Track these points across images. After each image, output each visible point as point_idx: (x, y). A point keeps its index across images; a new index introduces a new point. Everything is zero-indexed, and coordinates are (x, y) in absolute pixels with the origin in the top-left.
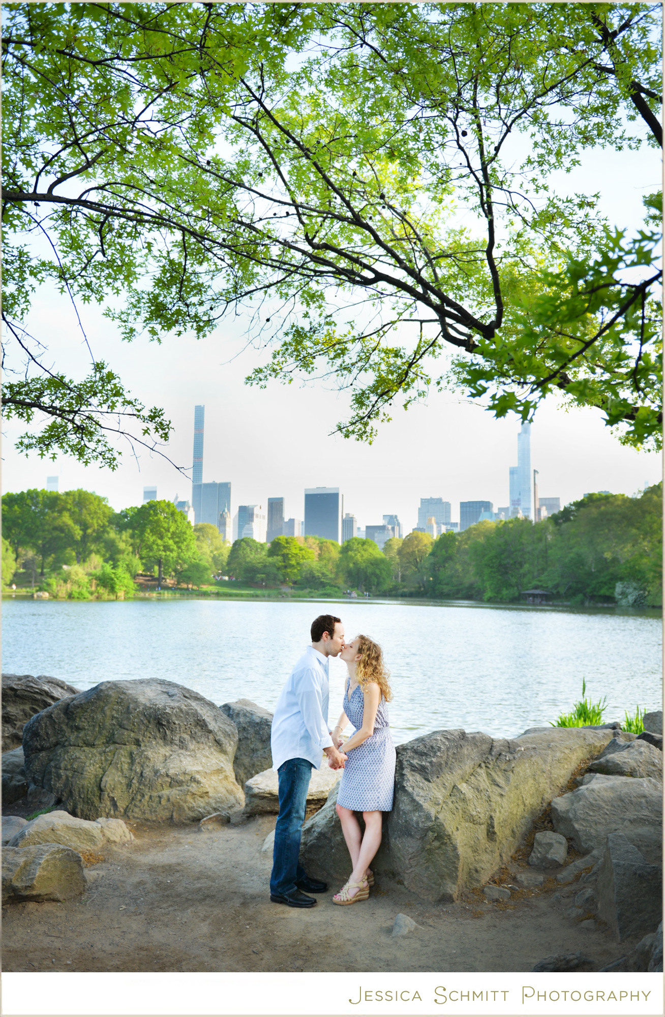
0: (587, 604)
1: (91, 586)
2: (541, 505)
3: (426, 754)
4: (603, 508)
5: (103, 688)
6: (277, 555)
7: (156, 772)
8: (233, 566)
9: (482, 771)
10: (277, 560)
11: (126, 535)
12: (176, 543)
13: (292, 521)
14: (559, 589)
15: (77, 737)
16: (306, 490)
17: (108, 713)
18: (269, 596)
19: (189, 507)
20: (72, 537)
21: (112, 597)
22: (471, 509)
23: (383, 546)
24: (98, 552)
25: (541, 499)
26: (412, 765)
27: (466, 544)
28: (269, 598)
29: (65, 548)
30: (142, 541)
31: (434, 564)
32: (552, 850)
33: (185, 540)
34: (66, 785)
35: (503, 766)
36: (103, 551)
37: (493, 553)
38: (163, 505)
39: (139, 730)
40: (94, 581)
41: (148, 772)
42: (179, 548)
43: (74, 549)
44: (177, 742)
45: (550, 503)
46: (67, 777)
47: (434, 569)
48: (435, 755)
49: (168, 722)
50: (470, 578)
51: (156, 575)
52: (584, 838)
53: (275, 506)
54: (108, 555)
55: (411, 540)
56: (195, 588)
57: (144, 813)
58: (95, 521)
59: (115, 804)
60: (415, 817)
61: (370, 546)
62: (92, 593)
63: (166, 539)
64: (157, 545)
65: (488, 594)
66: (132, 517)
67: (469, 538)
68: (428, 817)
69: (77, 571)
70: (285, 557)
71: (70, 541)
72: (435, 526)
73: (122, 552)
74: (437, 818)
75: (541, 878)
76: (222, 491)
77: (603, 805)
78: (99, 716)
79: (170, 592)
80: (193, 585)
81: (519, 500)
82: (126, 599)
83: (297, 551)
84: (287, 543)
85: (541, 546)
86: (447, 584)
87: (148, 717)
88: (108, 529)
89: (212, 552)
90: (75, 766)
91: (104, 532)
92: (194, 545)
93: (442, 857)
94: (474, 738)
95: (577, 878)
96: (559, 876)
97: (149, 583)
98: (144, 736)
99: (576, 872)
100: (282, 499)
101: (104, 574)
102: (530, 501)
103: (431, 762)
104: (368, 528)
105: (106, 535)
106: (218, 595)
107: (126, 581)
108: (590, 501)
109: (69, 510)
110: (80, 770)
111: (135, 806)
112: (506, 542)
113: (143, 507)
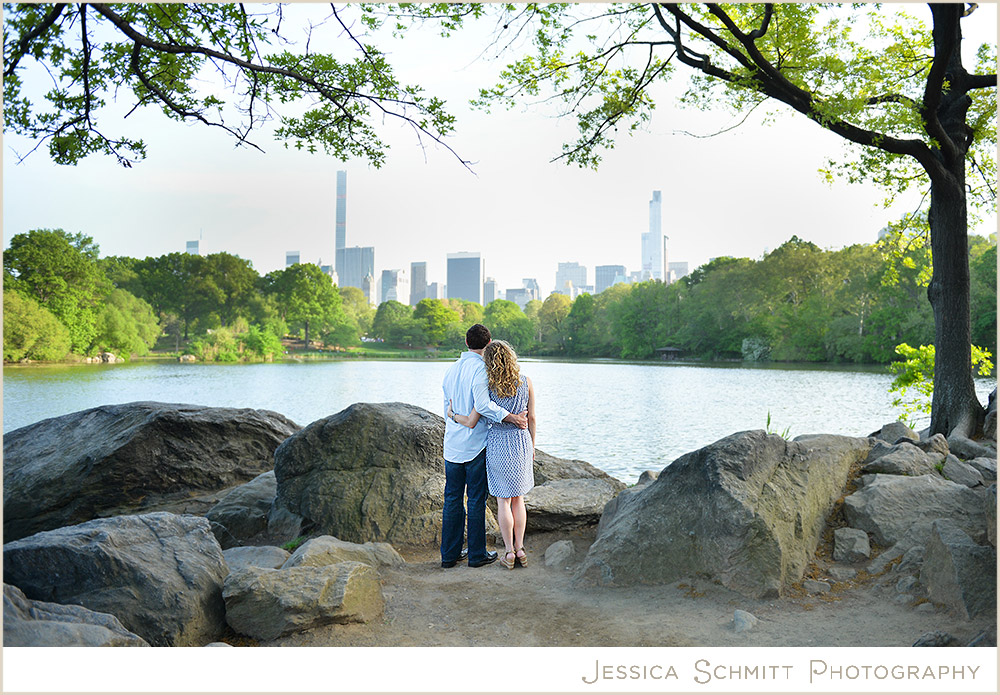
0: (716, 360)
1: (239, 349)
2: (671, 270)
3: (737, 453)
4: (731, 270)
5: (357, 409)
6: (423, 317)
7: (417, 495)
8: (379, 328)
9: (783, 471)
10: (423, 321)
11: (271, 299)
12: (322, 306)
13: (435, 285)
14: (691, 346)
15: (334, 460)
16: (448, 255)
17: (365, 434)
18: (416, 357)
19: (332, 272)
20: (216, 301)
21: (261, 359)
22: (604, 273)
23: (524, 308)
24: (243, 315)
25: (670, 263)
26: (725, 464)
27: (603, 305)
28: (415, 358)
29: (210, 312)
30: (288, 304)
31: (572, 324)
32: (856, 545)
33: (331, 303)
34: (325, 511)
35: (800, 467)
36: (248, 314)
37: (630, 313)
38: (309, 268)
39: (398, 451)
40: (242, 344)
41: (408, 495)
42: (326, 310)
43: (218, 313)
44: (434, 465)
45: (679, 267)
46: (326, 501)
47: (573, 329)
48: (746, 454)
49: (426, 443)
50: (609, 336)
51: (303, 337)
52: (885, 531)
53: (418, 271)
54: (253, 319)
55: (551, 301)
56: (342, 349)
57: (407, 537)
58: (240, 284)
59: (376, 529)
60: (735, 515)
61: (513, 307)
62: (239, 356)
63: (312, 302)
64: (304, 307)
65: (625, 351)
66: (277, 280)
67: (605, 300)
68: (748, 514)
69: (225, 334)
70: (431, 319)
71: (215, 305)
72: (572, 289)
73: (269, 315)
74: (757, 515)
75: (853, 571)
76: (365, 255)
77: (897, 500)
78: (356, 438)
79: (318, 354)
80: (340, 347)
81: (650, 264)
82: (275, 361)
83: (442, 313)
84: (433, 305)
85: (674, 306)
86: (586, 343)
87: (406, 439)
88: (253, 293)
89: (357, 315)
90: (334, 491)
91: (248, 295)
92: (340, 307)
93: (764, 554)
94: (772, 438)
95: (888, 569)
96: (869, 568)
97: (296, 346)
98: (402, 457)
99: (885, 564)
100: (425, 263)
101: (251, 336)
102: (660, 265)
103: (743, 461)
104: (508, 291)
105: (251, 298)
106: (365, 356)
107: (274, 343)
108: (717, 265)
109: (213, 274)
110: (339, 495)
111: (397, 529)
112: (642, 302)
113: (288, 269)
